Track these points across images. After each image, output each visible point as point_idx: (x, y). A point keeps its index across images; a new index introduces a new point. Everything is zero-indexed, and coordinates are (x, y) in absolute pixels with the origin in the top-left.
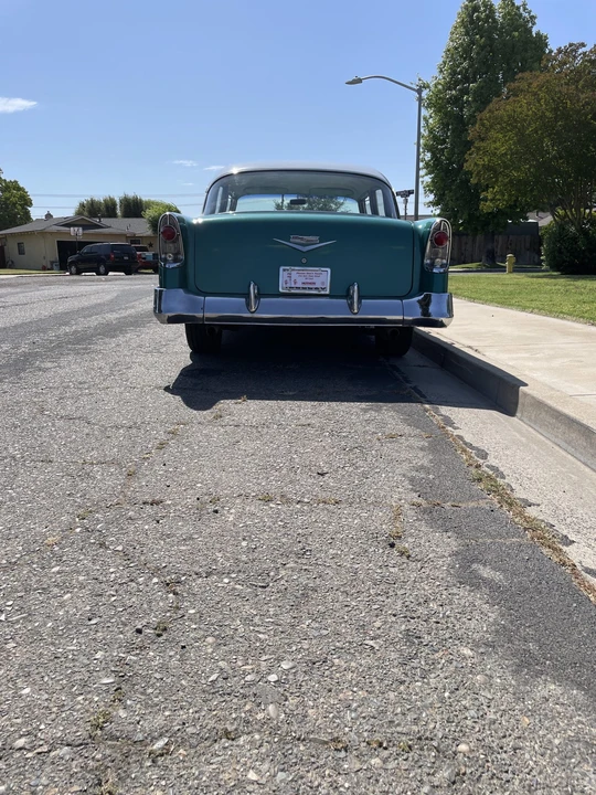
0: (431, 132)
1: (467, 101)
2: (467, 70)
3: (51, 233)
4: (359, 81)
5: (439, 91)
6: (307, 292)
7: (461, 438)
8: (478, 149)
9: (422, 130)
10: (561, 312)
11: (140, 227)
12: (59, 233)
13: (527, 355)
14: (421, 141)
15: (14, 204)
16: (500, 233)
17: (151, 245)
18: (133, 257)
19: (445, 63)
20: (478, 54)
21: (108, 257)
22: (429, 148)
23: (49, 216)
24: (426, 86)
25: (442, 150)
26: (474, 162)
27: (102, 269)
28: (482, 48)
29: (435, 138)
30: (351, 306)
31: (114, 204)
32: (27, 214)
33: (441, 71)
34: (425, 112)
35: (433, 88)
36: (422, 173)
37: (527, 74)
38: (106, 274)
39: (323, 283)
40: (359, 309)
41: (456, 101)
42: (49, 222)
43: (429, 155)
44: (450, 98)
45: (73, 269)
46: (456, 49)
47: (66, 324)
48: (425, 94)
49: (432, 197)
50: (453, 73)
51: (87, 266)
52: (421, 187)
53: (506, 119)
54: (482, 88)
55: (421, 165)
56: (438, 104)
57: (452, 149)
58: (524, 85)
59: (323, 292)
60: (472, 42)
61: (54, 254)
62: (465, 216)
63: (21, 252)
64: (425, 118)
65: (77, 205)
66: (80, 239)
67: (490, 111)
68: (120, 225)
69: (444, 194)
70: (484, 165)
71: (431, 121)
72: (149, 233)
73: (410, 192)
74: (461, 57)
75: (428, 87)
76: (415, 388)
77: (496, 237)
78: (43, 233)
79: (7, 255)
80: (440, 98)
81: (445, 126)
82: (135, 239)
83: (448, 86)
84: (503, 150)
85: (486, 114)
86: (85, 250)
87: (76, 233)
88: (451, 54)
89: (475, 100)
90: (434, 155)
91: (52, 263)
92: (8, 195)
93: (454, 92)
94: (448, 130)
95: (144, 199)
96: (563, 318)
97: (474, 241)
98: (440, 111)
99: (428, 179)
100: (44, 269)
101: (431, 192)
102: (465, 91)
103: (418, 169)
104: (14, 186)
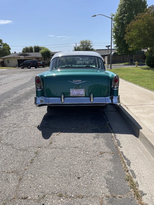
0: (115, 27)
1: (125, 19)
2: (125, 10)
3: (16, 57)
4: (95, 16)
5: (117, 16)
6: (78, 96)
7: (122, 152)
8: (128, 34)
9: (113, 27)
10: (151, 89)
11: (39, 55)
12: (18, 57)
13: (141, 111)
14: (112, 30)
15: (6, 49)
16: (134, 54)
17: (42, 60)
18: (37, 63)
19: (119, 8)
20: (127, 6)
21: (30, 64)
22: (114, 32)
23: (15, 52)
24: (113, 15)
25: (118, 32)
26: (127, 37)
27: (29, 67)
28: (129, 4)
29: (116, 29)
30: (90, 100)
31: (32, 48)
32: (10, 52)
33: (118, 11)
34: (113, 22)
35: (115, 16)
36: (113, 39)
37: (141, 14)
38: (30, 68)
39: (83, 93)
40: (93, 100)
41: (122, 19)
42: (15, 54)
43: (115, 34)
44: (120, 18)
45: (22, 67)
46: (122, 5)
47: (16, 93)
48: (113, 17)
49: (115, 45)
50: (121, 11)
51: (25, 66)
52: (112, 42)
53: (135, 26)
54: (129, 15)
55: (112, 36)
56: (117, 20)
57: (121, 32)
58: (140, 17)
59: (83, 96)
60: (126, 3)
61: (17, 63)
62: (125, 50)
63: (8, 62)
64: (113, 24)
65: (23, 49)
66: (23, 59)
67: (131, 24)
68: (33, 55)
69: (119, 44)
70: (129, 39)
71: (115, 24)
72: (41, 56)
73: (109, 46)
74: (123, 7)
75: (114, 15)
76: (109, 124)
77: (133, 55)
78: (14, 58)
79: (5, 63)
80: (117, 18)
81: (119, 26)
82: (37, 58)
83: (120, 15)
84: (134, 34)
85: (130, 25)
86: (25, 62)
87: (22, 57)
88: (120, 6)
89: (127, 19)
90: (116, 34)
91: (16, 65)
92: (4, 47)
93: (121, 17)
94: (120, 27)
95: (40, 46)
96: (152, 91)
97: (127, 56)
98: (117, 22)
99: (114, 40)
100: (14, 67)
101: (115, 44)
102: (124, 16)
103: (112, 38)
104: (6, 45)
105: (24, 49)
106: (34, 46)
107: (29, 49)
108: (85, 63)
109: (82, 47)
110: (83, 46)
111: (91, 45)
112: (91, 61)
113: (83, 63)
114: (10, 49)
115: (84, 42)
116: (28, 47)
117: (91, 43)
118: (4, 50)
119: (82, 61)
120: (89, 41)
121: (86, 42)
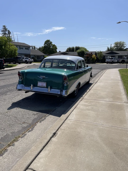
31: (74, 48)
32: (56, 51)
39: (45, 85)
42: (59, 53)
59: (45, 87)
92: (53, 47)
104: (54, 45)
105: (68, 49)
106: (76, 46)
107: (72, 49)
108: (113, 61)
109: (116, 48)
110: (117, 46)
111: (125, 45)
112: (120, 60)
113: (112, 61)
114: (57, 49)
115: (118, 44)
116: (71, 47)
117: (125, 44)
118: (53, 49)
119: (111, 59)
120: (123, 43)
121: (120, 43)
